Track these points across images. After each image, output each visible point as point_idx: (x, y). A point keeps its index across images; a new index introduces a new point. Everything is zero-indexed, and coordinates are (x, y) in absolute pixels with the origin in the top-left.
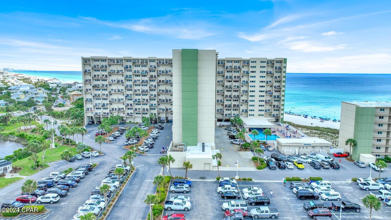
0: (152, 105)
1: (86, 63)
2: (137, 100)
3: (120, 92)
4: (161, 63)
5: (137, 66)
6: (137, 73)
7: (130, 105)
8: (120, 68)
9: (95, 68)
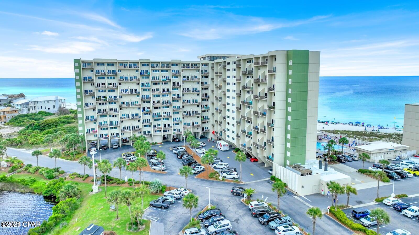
0: (175, 119)
1: (85, 68)
2: (156, 114)
3: (133, 105)
4: (185, 67)
5: (156, 71)
6: (155, 80)
7: (146, 121)
8: (133, 74)
9: (98, 75)
